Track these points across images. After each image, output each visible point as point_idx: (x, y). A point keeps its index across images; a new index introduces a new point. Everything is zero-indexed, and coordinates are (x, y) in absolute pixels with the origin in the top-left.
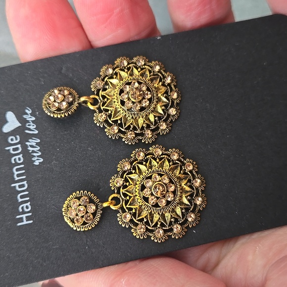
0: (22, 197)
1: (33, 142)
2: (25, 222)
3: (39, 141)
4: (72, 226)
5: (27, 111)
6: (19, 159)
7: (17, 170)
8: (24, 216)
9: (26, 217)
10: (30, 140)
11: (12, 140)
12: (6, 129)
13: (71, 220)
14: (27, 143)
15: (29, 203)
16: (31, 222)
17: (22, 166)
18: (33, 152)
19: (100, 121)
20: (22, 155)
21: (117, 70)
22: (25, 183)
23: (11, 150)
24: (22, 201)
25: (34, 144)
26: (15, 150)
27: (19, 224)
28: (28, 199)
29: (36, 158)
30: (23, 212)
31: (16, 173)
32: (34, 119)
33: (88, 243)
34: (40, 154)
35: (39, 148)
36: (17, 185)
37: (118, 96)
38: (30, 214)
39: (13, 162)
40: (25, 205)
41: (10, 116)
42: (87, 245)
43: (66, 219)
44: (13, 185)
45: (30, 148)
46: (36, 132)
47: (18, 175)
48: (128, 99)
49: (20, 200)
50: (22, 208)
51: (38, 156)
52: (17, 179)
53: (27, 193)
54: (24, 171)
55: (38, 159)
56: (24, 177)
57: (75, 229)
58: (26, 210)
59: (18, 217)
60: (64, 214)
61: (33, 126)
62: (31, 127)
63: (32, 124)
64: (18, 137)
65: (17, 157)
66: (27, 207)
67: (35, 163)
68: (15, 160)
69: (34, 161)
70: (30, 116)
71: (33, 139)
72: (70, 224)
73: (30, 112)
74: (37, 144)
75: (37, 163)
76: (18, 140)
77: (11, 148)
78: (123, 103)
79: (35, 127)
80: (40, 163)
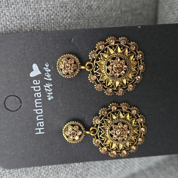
0: (39, 118)
1: (48, 86)
2: (40, 133)
3: (52, 85)
4: (67, 139)
5: (46, 65)
6: (39, 95)
7: (37, 101)
8: (40, 129)
9: (41, 130)
10: (46, 84)
11: (35, 82)
12: (32, 75)
13: (67, 136)
14: (44, 86)
15: (43, 122)
16: (44, 133)
17: (41, 99)
18: (48, 92)
19: (92, 80)
20: (40, 93)
21: (108, 47)
22: (41, 110)
23: (34, 88)
24: (39, 120)
25: (49, 87)
26: (36, 89)
27: (36, 133)
28: (43, 119)
29: (49, 96)
30: (39, 127)
31: (36, 103)
32: (50, 71)
33: (74, 149)
34: (52, 94)
35: (51, 90)
36: (37, 110)
37: (106, 66)
38: (43, 128)
39: (35, 96)
40: (40, 123)
41: (35, 66)
42: (74, 150)
43: (64, 135)
44: (34, 110)
45: (46, 89)
46: (51, 80)
47: (38, 105)
48: (112, 70)
49: (38, 120)
50: (39, 124)
51: (50, 95)
52: (37, 107)
53: (42, 116)
54: (41, 103)
55: (50, 97)
56: (41, 106)
57: (68, 141)
58: (41, 126)
59: (36, 129)
60: (63, 132)
61: (49, 75)
62: (48, 76)
63: (48, 74)
64: (39, 81)
65: (38, 94)
66: (42, 124)
67: (48, 99)
68: (36, 95)
69: (48, 98)
70: (47, 69)
71: (48, 84)
72: (66, 138)
73: (48, 66)
74: (50, 87)
75: (49, 99)
76: (39, 83)
77: (34, 87)
78: (108, 71)
79: (50, 76)
80: (51, 99)
